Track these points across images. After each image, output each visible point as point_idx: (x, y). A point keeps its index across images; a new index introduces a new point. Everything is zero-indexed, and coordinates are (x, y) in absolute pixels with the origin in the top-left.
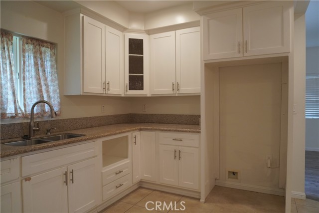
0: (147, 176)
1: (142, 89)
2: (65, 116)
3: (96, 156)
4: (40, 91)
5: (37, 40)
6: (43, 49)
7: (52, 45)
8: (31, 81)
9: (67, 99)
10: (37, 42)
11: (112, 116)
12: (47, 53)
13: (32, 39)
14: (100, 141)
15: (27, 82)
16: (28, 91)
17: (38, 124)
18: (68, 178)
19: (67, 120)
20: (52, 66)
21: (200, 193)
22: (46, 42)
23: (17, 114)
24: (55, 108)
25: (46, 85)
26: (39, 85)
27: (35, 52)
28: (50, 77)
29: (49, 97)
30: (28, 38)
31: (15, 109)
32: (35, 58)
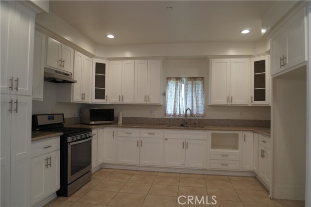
1: (264, 100)
3: (206, 140)
5: (194, 78)
6: (197, 82)
7: (202, 79)
8: (189, 99)
9: (209, 107)
11: (250, 120)
12: (200, 83)
13: (191, 78)
14: (210, 133)
16: (188, 104)
18: (185, 146)
19: (209, 120)
20: (202, 90)
22: (199, 78)
23: (180, 114)
24: (202, 113)
25: (196, 100)
26: (192, 100)
27: (192, 85)
28: (200, 96)
29: (197, 106)
30: (189, 78)
31: (180, 112)
32: (192, 87)
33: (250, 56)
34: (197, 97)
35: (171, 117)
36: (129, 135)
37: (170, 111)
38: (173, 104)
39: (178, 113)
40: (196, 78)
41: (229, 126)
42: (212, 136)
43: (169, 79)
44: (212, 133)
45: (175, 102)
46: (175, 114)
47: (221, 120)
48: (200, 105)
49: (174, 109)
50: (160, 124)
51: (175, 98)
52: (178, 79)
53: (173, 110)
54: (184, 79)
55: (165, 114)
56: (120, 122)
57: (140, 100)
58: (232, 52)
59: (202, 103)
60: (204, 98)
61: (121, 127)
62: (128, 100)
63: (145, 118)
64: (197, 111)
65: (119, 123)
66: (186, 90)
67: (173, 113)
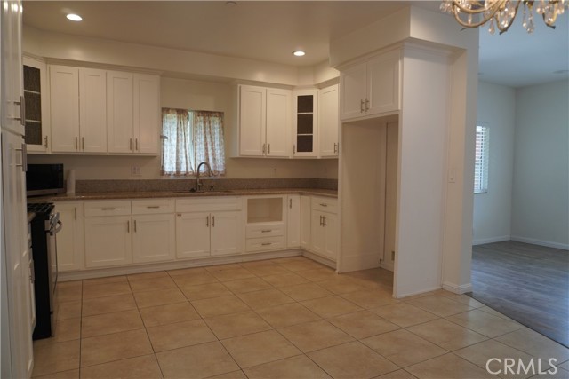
0: (304, 244)
1: (311, 150)
2: (230, 176)
3: (239, 210)
4: (207, 154)
5: (207, 112)
6: (212, 119)
7: (220, 114)
8: (201, 147)
9: (232, 161)
10: (207, 114)
11: (285, 179)
12: (216, 121)
13: (202, 112)
14: (245, 199)
15: (198, 147)
16: (198, 154)
17: (201, 181)
18: (210, 221)
19: (232, 180)
20: (220, 132)
21: (335, 263)
22: (215, 112)
23: (187, 172)
24: (221, 169)
25: (212, 149)
26: (206, 149)
27: (205, 123)
28: (217, 142)
29: (214, 159)
30: (199, 112)
31: (187, 168)
32: (205, 127)
33: (292, 88)
34: (212, 144)
35: (172, 177)
36: (109, 213)
37: (169, 167)
38: (175, 155)
39: (183, 170)
40: (211, 112)
41: (259, 188)
42: (249, 204)
43: (165, 110)
44: (249, 200)
45: (178, 151)
46: (178, 173)
47: (250, 180)
48: (218, 157)
49: (177, 164)
50: (153, 191)
51: (177, 146)
52: (181, 112)
53: (174, 165)
54: (190, 113)
55: (162, 172)
56: (72, 190)
57: (122, 148)
58: (260, 77)
59: (221, 154)
60: (222, 146)
61: (73, 199)
62: (92, 147)
63: (124, 181)
64: (215, 166)
65: (68, 193)
66: (195, 132)
67: (175, 170)
